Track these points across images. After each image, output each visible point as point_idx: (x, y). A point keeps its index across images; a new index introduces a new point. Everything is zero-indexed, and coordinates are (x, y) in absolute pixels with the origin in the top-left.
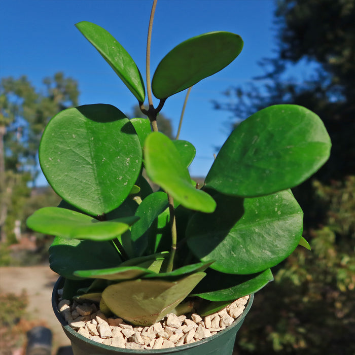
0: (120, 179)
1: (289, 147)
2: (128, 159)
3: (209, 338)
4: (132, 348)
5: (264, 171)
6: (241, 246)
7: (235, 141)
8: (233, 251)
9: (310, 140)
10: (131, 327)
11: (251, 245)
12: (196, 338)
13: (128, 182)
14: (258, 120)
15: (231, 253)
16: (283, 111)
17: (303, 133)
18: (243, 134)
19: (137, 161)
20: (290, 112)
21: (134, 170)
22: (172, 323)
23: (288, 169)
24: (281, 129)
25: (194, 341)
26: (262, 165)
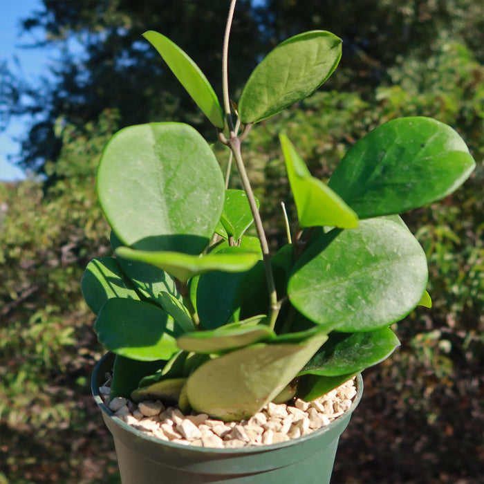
0: (198, 221)
1: (427, 158)
2: (208, 195)
3: (329, 425)
4: (233, 447)
5: (404, 185)
6: (359, 297)
7: (353, 162)
8: (350, 304)
9: (449, 149)
10: (222, 423)
11: (371, 295)
12: (312, 427)
13: (209, 225)
14: (381, 135)
15: (347, 307)
16: (411, 124)
17: (440, 143)
18: (363, 153)
19: (219, 197)
20: (419, 124)
21: (216, 209)
22: (277, 412)
23: (434, 178)
24: (412, 141)
25: (311, 431)
26: (398, 180)
